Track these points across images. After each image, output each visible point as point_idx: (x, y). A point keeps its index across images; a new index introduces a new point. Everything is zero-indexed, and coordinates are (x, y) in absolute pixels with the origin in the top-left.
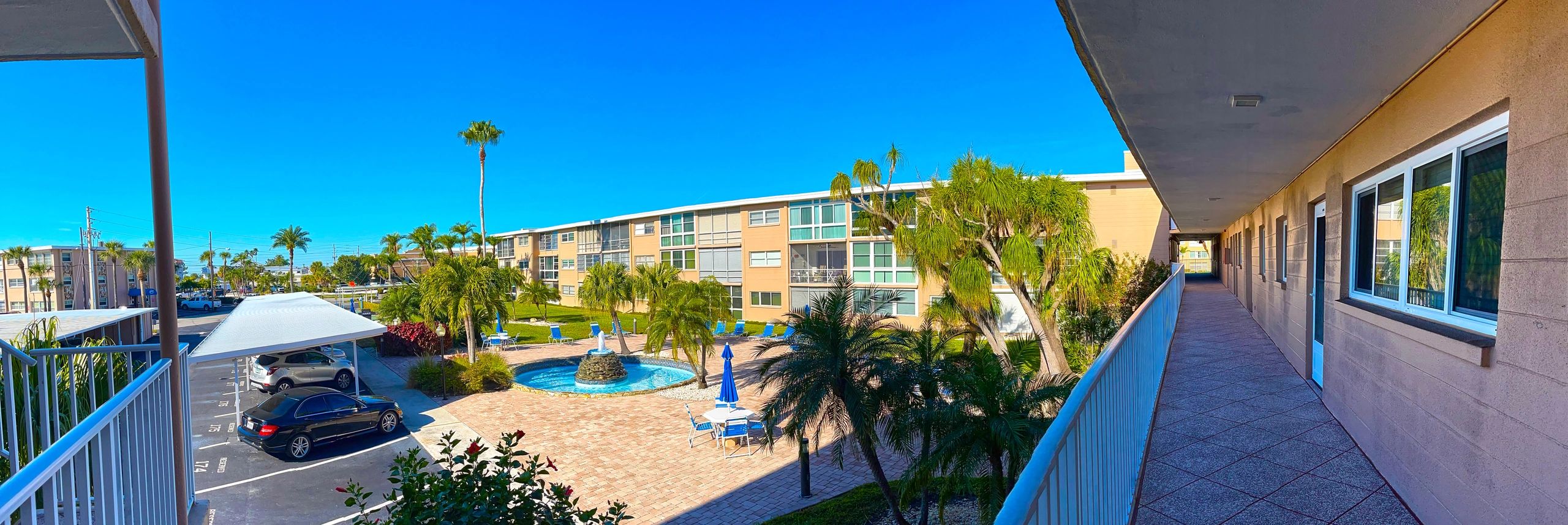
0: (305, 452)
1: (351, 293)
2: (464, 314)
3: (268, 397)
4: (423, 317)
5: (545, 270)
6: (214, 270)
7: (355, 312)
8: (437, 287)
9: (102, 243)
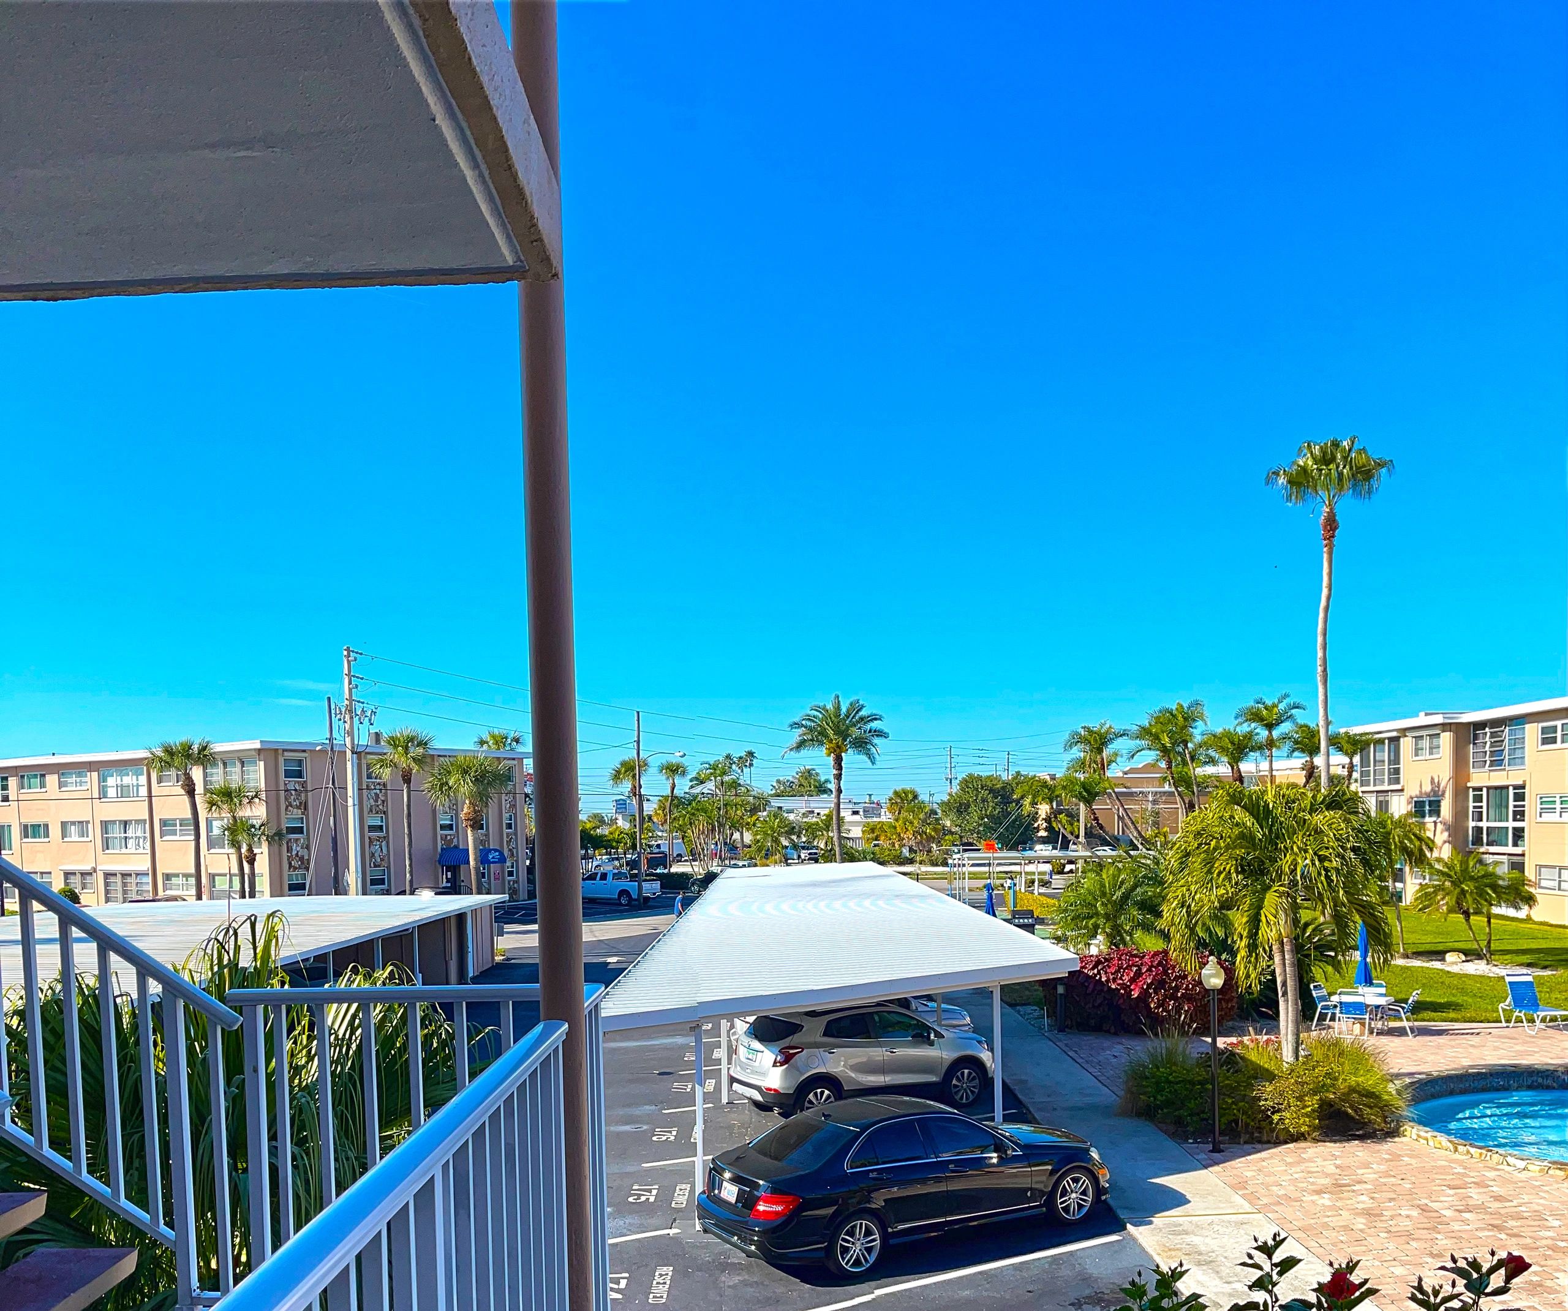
0: (872, 1259)
1: (986, 869)
2: (1273, 934)
3: (774, 1121)
4: (1166, 936)
5: (1484, 824)
6: (645, 804)
7: (994, 915)
8: (1209, 863)
9: (378, 735)
